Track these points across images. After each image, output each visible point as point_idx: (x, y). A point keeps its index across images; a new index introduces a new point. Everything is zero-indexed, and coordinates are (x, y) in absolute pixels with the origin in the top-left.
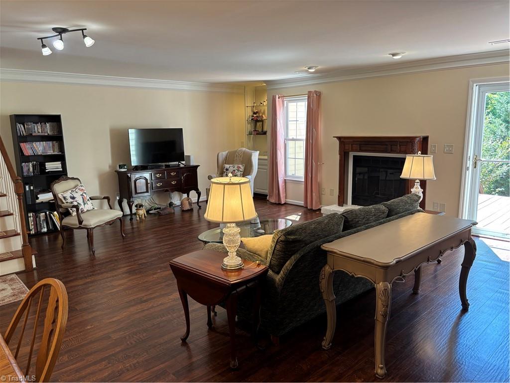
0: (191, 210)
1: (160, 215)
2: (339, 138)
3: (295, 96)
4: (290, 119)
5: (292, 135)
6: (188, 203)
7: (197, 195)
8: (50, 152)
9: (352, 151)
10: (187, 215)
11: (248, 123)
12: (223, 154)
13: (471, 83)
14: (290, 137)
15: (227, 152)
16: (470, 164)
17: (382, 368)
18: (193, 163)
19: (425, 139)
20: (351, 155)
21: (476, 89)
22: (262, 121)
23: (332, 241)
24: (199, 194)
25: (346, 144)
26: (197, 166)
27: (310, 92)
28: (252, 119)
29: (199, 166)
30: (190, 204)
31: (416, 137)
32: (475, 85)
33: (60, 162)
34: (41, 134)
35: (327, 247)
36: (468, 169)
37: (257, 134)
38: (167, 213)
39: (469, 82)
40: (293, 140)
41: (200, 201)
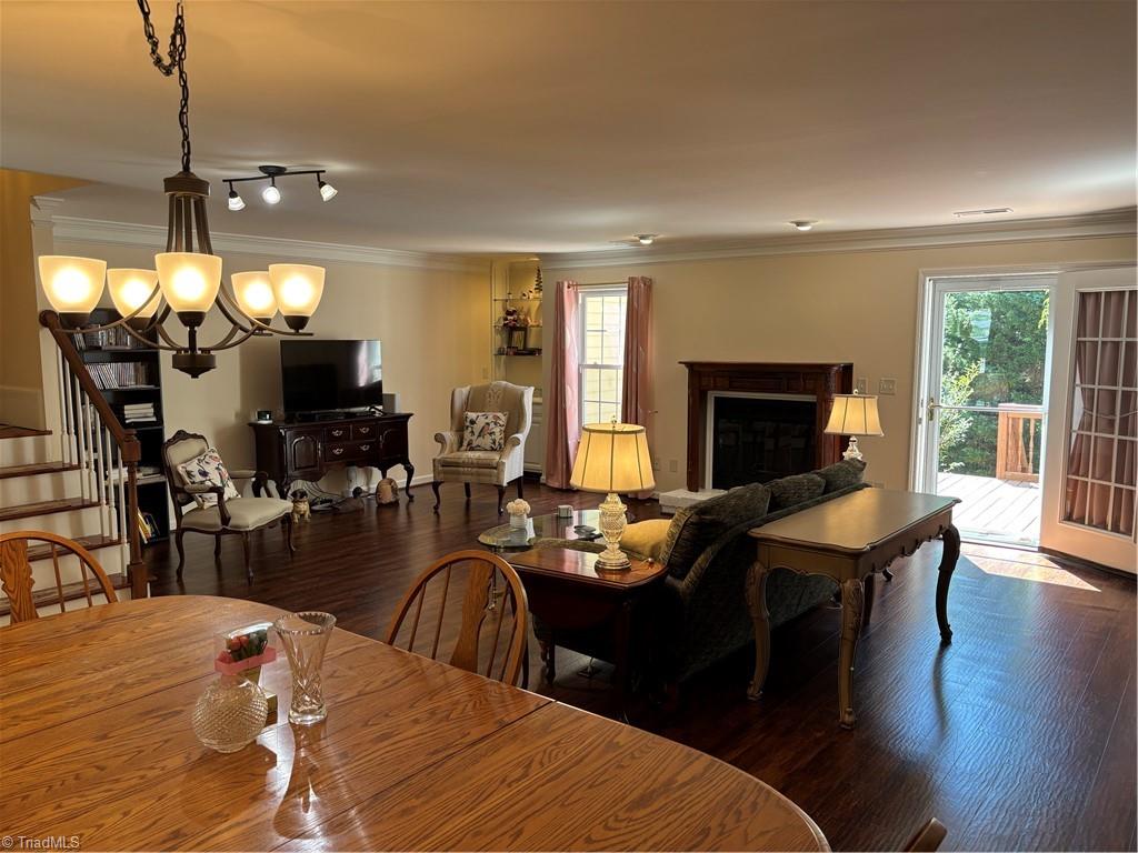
0: (395, 504)
1: (335, 514)
2: (690, 365)
3: (601, 285)
4: (588, 327)
5: (592, 356)
6: (390, 490)
7: (405, 473)
8: (132, 385)
9: (715, 388)
10: (388, 514)
11: (497, 332)
12: (462, 392)
13: (921, 275)
14: (589, 362)
15: (468, 388)
16: (923, 413)
17: (850, 713)
18: (400, 409)
19: (847, 370)
20: (711, 396)
21: (929, 286)
22: (525, 329)
23: (761, 525)
24: (410, 472)
25: (702, 376)
26: (408, 416)
27: (632, 280)
28: (505, 325)
29: (412, 415)
30: (395, 490)
31: (834, 365)
32: (928, 279)
33: (150, 405)
34: (113, 347)
35: (758, 532)
36: (920, 421)
37: (515, 354)
38: (352, 509)
39: (918, 273)
40: (595, 366)
41: (411, 484)
